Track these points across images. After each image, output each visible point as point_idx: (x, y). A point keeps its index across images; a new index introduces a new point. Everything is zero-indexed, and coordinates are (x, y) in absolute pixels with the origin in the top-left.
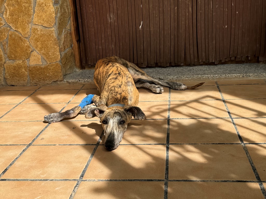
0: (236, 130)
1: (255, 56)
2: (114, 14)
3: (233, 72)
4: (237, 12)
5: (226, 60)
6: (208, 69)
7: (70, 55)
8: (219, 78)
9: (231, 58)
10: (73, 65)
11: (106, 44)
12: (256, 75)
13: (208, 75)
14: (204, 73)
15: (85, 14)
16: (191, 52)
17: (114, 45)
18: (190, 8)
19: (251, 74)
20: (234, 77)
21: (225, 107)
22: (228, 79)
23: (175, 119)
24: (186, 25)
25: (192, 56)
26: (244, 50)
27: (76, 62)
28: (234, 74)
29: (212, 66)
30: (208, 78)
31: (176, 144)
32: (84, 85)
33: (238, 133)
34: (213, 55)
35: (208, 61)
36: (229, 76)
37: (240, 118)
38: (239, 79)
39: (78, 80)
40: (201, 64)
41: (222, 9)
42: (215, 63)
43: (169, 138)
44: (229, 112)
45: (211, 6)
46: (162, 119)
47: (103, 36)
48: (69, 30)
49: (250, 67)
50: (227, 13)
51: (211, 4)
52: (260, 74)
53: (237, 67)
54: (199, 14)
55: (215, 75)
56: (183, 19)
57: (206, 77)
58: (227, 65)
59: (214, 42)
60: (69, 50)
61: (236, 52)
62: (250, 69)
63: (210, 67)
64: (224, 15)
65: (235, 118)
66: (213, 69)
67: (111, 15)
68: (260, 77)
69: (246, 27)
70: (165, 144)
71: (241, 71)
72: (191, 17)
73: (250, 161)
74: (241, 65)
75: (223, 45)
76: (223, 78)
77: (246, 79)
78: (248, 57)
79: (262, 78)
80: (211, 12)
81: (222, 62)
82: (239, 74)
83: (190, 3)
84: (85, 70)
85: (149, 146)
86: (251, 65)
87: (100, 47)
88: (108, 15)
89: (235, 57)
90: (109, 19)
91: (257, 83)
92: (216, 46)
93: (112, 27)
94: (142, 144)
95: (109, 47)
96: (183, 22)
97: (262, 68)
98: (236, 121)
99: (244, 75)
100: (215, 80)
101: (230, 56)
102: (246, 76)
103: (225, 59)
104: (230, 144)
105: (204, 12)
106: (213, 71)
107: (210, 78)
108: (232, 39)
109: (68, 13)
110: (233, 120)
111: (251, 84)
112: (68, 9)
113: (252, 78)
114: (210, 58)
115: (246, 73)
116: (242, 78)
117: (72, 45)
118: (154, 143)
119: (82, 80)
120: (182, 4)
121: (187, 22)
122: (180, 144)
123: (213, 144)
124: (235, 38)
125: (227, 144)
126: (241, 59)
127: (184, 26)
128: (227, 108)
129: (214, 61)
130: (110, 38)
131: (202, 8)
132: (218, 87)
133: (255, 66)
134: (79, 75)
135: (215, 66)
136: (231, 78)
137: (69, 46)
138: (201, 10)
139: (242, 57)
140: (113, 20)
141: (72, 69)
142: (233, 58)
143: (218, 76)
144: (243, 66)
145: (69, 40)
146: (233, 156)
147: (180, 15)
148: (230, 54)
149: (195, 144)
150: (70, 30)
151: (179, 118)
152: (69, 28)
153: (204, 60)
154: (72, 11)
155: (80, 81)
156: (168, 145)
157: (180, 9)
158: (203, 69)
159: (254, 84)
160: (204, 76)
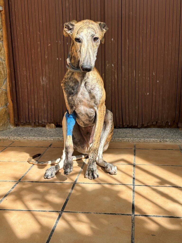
0: (133, 199)
1: (174, 121)
2: (46, 77)
3: (152, 136)
4: (158, 81)
5: (149, 125)
6: (131, 132)
7: (4, 113)
8: (138, 141)
9: (152, 122)
10: (7, 122)
11: (38, 104)
12: (172, 140)
13: (128, 138)
14: (125, 136)
15: (19, 76)
16: (117, 115)
17: (46, 106)
18: (116, 75)
19: (167, 140)
20: (152, 141)
21: (133, 172)
22: (146, 142)
23: (81, 183)
24: (112, 91)
25: (117, 119)
26: (165, 116)
27: (11, 119)
28: (152, 138)
29: (135, 129)
30: (128, 141)
31: (69, 212)
32: (13, 142)
33: (133, 202)
34: (135, 119)
35: (131, 124)
36: (148, 140)
37: (141, 186)
38: (157, 144)
39: (8, 138)
40: (125, 127)
41: (144, 78)
42: (138, 127)
43: (66, 204)
44: (134, 178)
45: (134, 74)
46: (68, 183)
47: (36, 97)
48: (4, 90)
49: (169, 132)
50: (149, 82)
51: (134, 73)
52: (176, 140)
53: (158, 132)
54: (124, 81)
55: (135, 138)
56: (110, 85)
57: (126, 140)
58: (149, 129)
59: (137, 107)
60: (3, 109)
61: (157, 118)
62: (169, 134)
63: (134, 130)
64: (146, 83)
65: (137, 185)
66: (136, 132)
67: (43, 78)
68: (176, 143)
69: (166, 95)
70: (59, 212)
71: (159, 135)
72: (116, 83)
73: (132, 236)
74: (162, 129)
75: (145, 111)
76: (142, 142)
77: (163, 144)
78: (167, 122)
79: (178, 144)
80: (134, 80)
81: (145, 126)
82: (157, 139)
83: (115, 71)
84: (19, 127)
85: (43, 213)
86: (171, 130)
87: (33, 107)
88: (40, 78)
89: (157, 122)
90: (42, 81)
91: (172, 149)
92: (138, 111)
93: (44, 89)
94: (36, 211)
95: (42, 107)
96: (109, 88)
97: (180, 134)
98: (137, 188)
99: (161, 140)
100: (135, 143)
101: (152, 121)
102: (163, 141)
103: (147, 123)
104: (121, 214)
105: (128, 79)
106: (134, 134)
107: (130, 141)
108: (153, 106)
109: (4, 74)
110: (134, 188)
111: (166, 149)
112: (4, 71)
113: (168, 143)
114: (133, 122)
115: (163, 138)
116: (159, 143)
117: (7, 104)
118: (49, 210)
119: (12, 137)
120: (109, 71)
121: (113, 88)
122: (74, 212)
123: (105, 213)
124: (156, 105)
125: (118, 214)
126: (162, 124)
127: (111, 91)
128: (134, 174)
129: (136, 125)
130: (42, 99)
131: (126, 75)
132: (135, 151)
133: (175, 131)
134: (12, 132)
135: (139, 130)
136: (150, 143)
137: (3, 104)
138: (125, 78)
139: (163, 122)
140: (46, 83)
141: (6, 126)
142: (154, 123)
143: (138, 140)
144: (164, 130)
145: (3, 99)
146: (118, 228)
147: (107, 82)
148: (152, 118)
149: (87, 213)
150: (6, 90)
151: (85, 183)
152: (4, 88)
153: (128, 124)
154: (8, 73)
155: (9, 138)
156: (62, 213)
157: (106, 76)
158: (126, 132)
159: (168, 149)
160: (125, 139)
